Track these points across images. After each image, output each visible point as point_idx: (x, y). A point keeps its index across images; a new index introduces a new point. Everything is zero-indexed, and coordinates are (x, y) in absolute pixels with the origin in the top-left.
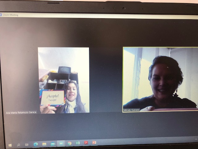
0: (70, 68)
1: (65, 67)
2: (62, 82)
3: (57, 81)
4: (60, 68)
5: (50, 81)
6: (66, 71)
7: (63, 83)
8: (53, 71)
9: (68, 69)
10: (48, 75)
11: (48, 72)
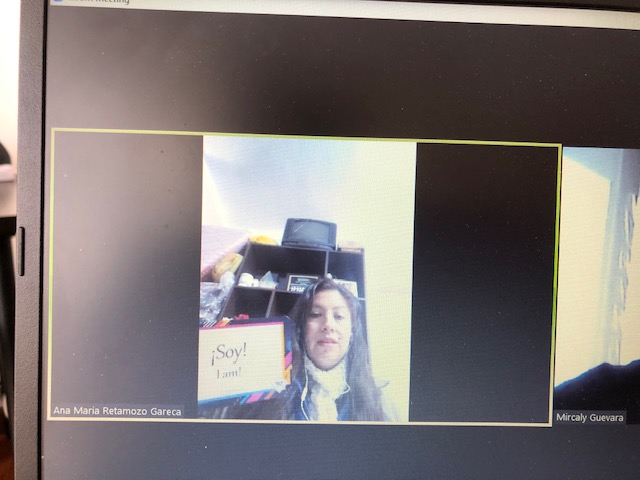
0: (331, 228)
1: (310, 221)
3: (278, 281)
4: (291, 224)
6: (315, 238)
7: (301, 290)
8: (261, 238)
9: (325, 230)
11: (240, 242)
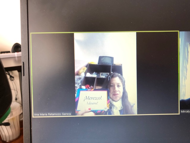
2: (103, 76)
5: (89, 75)
6: (108, 62)
8: (92, 62)
10: (86, 66)
11: (86, 64)
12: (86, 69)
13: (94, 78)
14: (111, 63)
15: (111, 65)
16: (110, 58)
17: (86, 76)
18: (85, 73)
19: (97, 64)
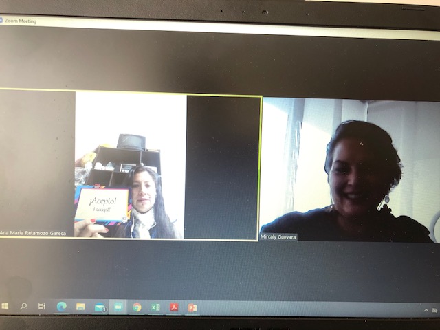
0: (143, 139)
1: (132, 135)
2: (126, 169)
3: (115, 167)
4: (122, 137)
5: (99, 166)
8: (106, 144)
9: (140, 140)
11: (95, 147)
12: (95, 155)
13: (109, 173)
14: (140, 146)
15: (141, 150)
16: (138, 139)
17: (95, 168)
18: (93, 162)
19: (116, 147)
